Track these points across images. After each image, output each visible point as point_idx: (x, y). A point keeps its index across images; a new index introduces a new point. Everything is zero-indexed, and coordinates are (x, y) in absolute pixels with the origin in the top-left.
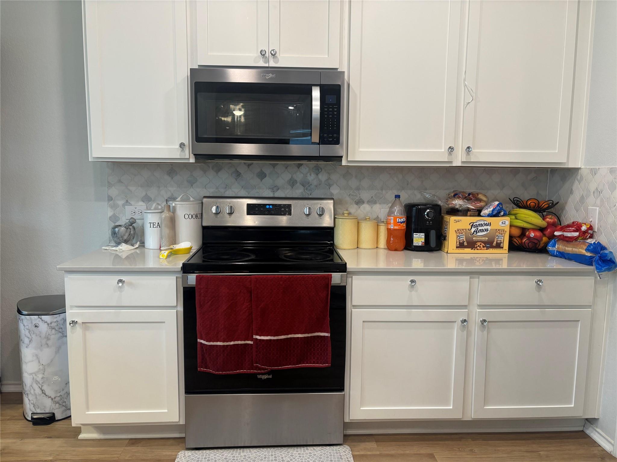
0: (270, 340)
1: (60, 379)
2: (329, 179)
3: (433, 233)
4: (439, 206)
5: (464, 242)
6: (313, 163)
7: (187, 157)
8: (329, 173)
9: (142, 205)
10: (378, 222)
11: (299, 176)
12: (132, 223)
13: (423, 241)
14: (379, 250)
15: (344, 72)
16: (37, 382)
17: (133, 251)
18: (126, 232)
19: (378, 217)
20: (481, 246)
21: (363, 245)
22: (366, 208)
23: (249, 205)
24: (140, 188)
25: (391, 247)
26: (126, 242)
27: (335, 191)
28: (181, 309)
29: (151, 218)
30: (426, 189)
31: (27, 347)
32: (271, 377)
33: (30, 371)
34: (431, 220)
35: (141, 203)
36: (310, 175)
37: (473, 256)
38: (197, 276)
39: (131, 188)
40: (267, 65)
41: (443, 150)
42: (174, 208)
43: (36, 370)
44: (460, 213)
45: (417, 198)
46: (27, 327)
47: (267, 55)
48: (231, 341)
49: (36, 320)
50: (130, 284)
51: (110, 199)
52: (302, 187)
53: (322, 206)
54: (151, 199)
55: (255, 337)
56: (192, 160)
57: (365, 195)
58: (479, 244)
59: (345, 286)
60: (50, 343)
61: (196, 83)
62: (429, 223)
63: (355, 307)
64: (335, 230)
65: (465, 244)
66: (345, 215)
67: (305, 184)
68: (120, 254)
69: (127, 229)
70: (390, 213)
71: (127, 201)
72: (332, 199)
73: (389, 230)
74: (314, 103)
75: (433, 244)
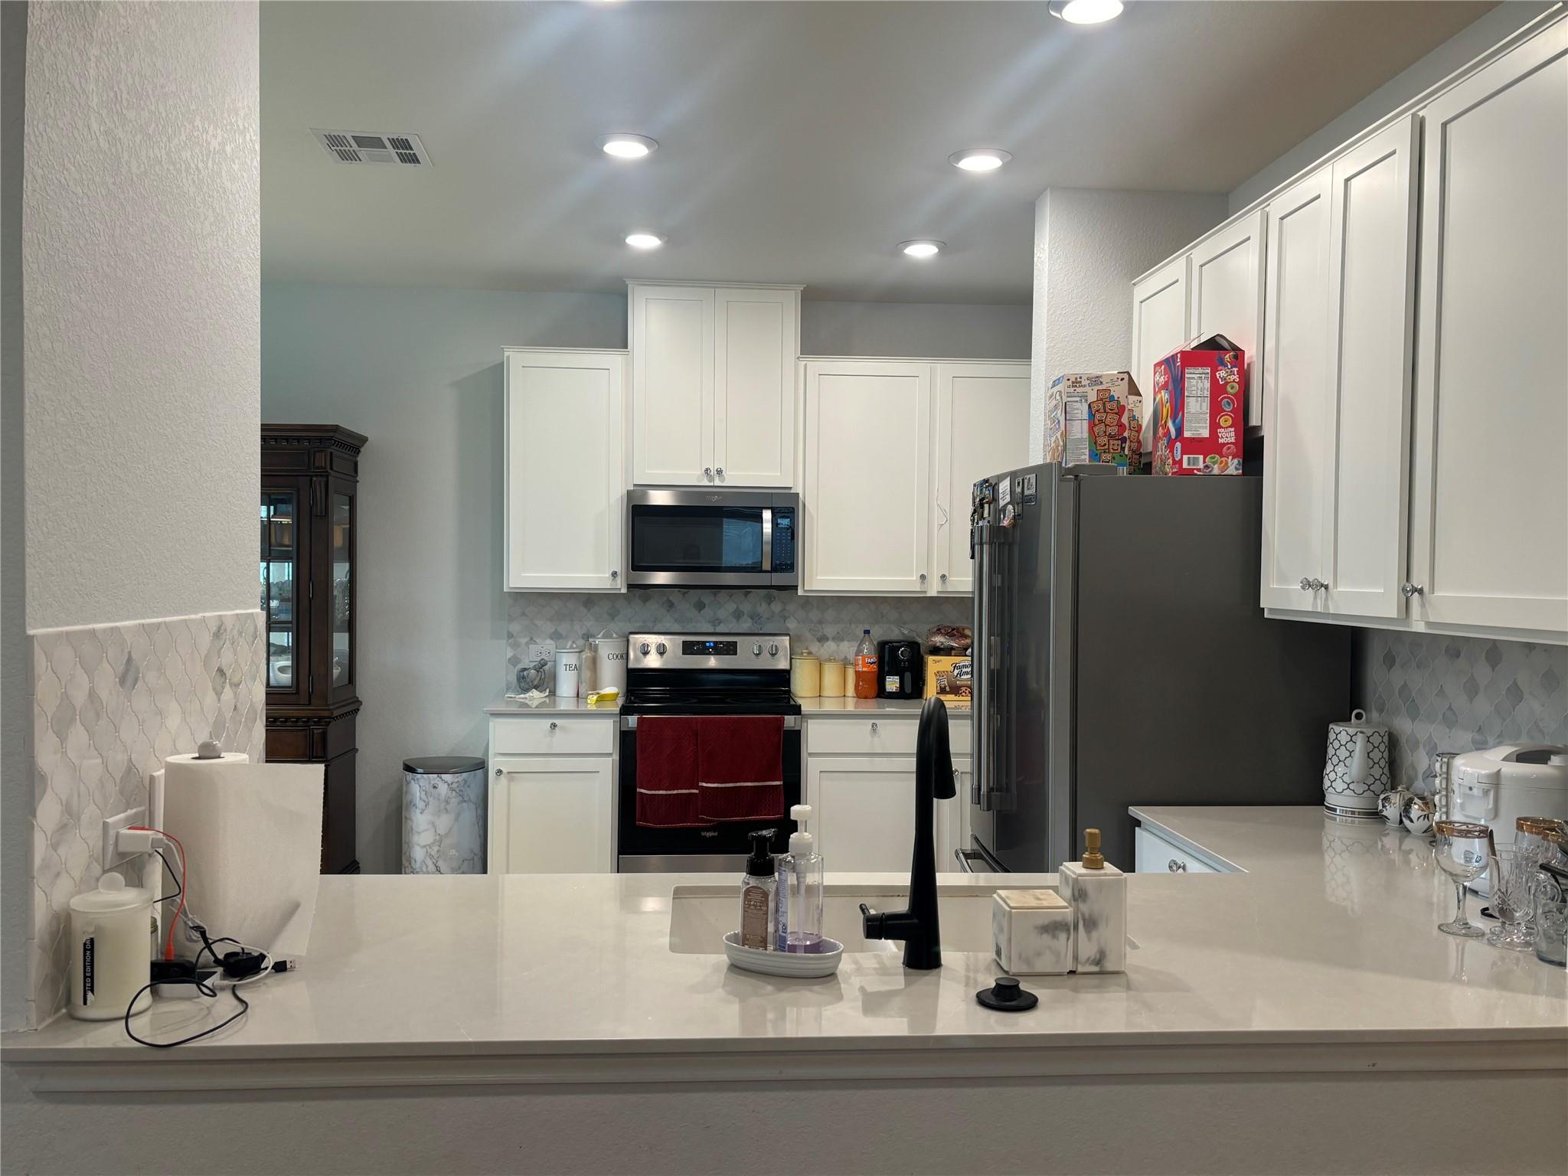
0: (717, 788)
1: (457, 854)
2: (784, 609)
3: (908, 676)
4: (918, 644)
5: (945, 687)
6: (763, 592)
7: (619, 587)
8: (783, 602)
9: (549, 645)
10: (845, 663)
11: (746, 607)
12: (542, 664)
13: (898, 685)
14: (846, 698)
15: (798, 494)
16: (431, 857)
17: (544, 699)
18: (537, 676)
19: (846, 658)
20: (967, 692)
21: (826, 693)
22: (830, 646)
23: (684, 643)
24: (548, 623)
25: (860, 695)
26: (536, 687)
27: (792, 625)
28: (616, 757)
29: (567, 659)
30: (905, 623)
31: (421, 813)
32: (716, 834)
33: (423, 843)
34: (907, 660)
35: (549, 641)
36: (761, 605)
37: (956, 703)
38: (638, 718)
39: (536, 622)
40: (712, 484)
41: (914, 578)
42: (596, 646)
43: (430, 841)
44: (942, 652)
45: (894, 634)
46: (424, 788)
47: (712, 473)
48: (674, 790)
49: (434, 779)
50: (563, 728)
51: (510, 636)
52: (750, 620)
53: (775, 643)
54: (562, 635)
55: (700, 784)
56: (624, 591)
57: (830, 630)
58: (964, 689)
59: (800, 731)
60: (448, 807)
61: (634, 507)
62: (905, 664)
63: (811, 755)
64: (792, 672)
65: (948, 689)
66: (805, 655)
67: (754, 616)
68: (529, 703)
69: (538, 671)
70: (859, 652)
71: (531, 639)
72: (789, 635)
73: (857, 673)
74: (765, 525)
75: (908, 689)
